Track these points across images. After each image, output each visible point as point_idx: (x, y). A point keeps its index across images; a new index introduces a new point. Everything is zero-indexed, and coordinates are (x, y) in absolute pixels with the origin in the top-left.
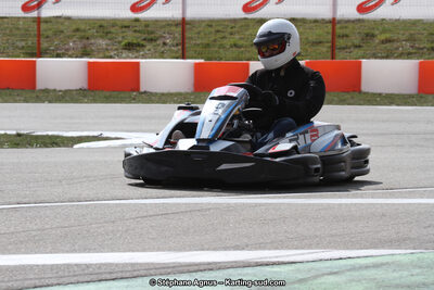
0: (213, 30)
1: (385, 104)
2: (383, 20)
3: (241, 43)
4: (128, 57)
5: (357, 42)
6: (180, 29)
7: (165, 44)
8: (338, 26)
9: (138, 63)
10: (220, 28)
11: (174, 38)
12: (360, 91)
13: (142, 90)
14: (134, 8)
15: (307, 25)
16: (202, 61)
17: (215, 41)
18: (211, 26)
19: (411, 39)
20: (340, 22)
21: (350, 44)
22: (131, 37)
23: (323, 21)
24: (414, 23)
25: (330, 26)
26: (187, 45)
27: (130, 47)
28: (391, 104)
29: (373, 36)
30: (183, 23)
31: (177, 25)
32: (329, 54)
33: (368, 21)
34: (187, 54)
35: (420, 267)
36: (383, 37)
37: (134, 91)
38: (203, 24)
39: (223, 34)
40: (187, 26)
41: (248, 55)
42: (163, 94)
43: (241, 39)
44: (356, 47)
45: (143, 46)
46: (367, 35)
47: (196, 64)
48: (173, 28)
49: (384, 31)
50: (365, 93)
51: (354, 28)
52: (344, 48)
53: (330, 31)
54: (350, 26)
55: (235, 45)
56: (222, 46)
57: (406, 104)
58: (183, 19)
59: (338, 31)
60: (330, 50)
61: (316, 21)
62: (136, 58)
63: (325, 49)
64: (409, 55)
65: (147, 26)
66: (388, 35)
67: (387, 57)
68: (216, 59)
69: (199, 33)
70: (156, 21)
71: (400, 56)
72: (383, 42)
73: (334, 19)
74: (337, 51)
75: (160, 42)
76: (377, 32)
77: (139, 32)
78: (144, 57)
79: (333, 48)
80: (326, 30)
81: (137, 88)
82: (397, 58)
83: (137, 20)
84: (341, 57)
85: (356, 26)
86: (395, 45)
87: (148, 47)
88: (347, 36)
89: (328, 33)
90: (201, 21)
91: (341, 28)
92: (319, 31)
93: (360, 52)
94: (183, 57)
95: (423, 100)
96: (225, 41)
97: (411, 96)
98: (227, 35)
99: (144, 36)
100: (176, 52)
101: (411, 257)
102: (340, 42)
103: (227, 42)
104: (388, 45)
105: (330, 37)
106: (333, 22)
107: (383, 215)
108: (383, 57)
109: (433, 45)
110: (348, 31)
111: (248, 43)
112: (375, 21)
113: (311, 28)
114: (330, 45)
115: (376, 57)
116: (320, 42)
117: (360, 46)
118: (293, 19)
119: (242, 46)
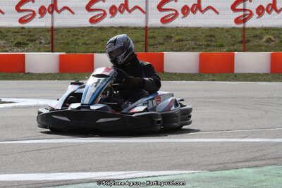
0: (70, 34)
1: (178, 80)
2: (177, 27)
3: (89, 42)
4: (18, 51)
5: (161, 41)
6: (50, 34)
7: (41, 43)
8: (149, 32)
9: (24, 55)
10: (75, 33)
11: (47, 39)
12: (163, 72)
13: (27, 71)
14: (21, 21)
15: (130, 31)
16: (64, 53)
17: (72, 41)
18: (70, 32)
19: (195, 39)
20: (150, 29)
21: (156, 42)
22: (19, 39)
23: (140, 28)
24: (197, 29)
25: (144, 31)
26: (55, 44)
27: (19, 45)
28: (182, 80)
29: (171, 37)
30: (52, 30)
31: (48, 31)
32: (144, 49)
33: (168, 28)
34: (55, 49)
35: (198, 181)
36: (177, 38)
37: (22, 72)
38: (65, 30)
39: (77, 37)
40: (55, 32)
41: (93, 50)
42: (40, 74)
43: (89, 40)
44: (160, 44)
45: (27, 44)
46: (167, 37)
47: (60, 56)
48: (46, 33)
49: (178, 34)
50: (166, 73)
51: (159, 33)
52: (153, 45)
53: (144, 34)
54: (157, 31)
55: (85, 44)
56: (76, 44)
57: (191, 80)
58: (52, 27)
59: (149, 34)
60: (144, 46)
61: (135, 28)
62: (23, 52)
63: (141, 45)
64: (193, 49)
65: (29, 32)
66: (180, 37)
67: (180, 51)
68: (73, 52)
69: (62, 36)
70: (35, 29)
71: (188, 50)
72: (177, 41)
73: (146, 27)
74: (148, 47)
75: (38, 42)
76: (173, 35)
77: (25, 35)
78: (27, 51)
79: (146, 45)
80: (142, 34)
81: (23, 71)
82: (185, 51)
83: (23, 28)
84: (151, 50)
85: (161, 31)
86: (185, 43)
87: (30, 45)
88: (155, 37)
89: (143, 36)
90: (63, 29)
91: (151, 33)
92: (138, 35)
93: (163, 47)
94: (52, 52)
95: (202, 77)
96: (78, 41)
97: (195, 75)
98: (80, 37)
99: (27, 38)
100: (48, 48)
101: (193, 175)
102: (151, 41)
103: (80, 42)
104: (180, 43)
105: (144, 38)
106: (146, 28)
107: (176, 149)
108: (177, 51)
109: (208, 43)
110: (155, 35)
111: (93, 42)
112: (172, 28)
113: (132, 33)
114: (144, 43)
115: (173, 51)
116: (138, 41)
117: (163, 44)
118: (121, 27)
119: (89, 44)
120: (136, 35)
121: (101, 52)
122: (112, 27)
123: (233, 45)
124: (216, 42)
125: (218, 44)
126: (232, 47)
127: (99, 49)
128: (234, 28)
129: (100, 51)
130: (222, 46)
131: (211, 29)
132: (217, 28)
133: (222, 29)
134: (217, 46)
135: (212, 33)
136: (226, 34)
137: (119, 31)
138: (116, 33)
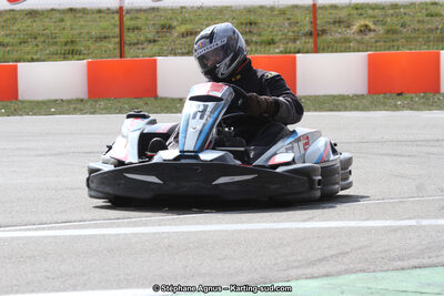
2: (182, 8)
3: (7, 40)
5: (150, 36)
8: (126, 17)
12: (156, 96)
15: (89, 17)
20: (129, 11)
21: (142, 38)
23: (109, 11)
24: (221, 10)
25: (117, 16)
29: (170, 27)
32: (118, 51)
33: (164, 10)
36: (183, 29)
41: (16, 55)
43: (7, 35)
44: (150, 41)
46: (163, 27)
49: (184, 22)
50: (162, 99)
51: (147, 19)
52: (134, 44)
53: (118, 23)
54: (143, 16)
59: (127, 23)
60: (117, 46)
61: (100, 11)
63: (112, 45)
66: (189, 27)
72: (184, 35)
73: (121, 8)
74: (126, 47)
76: (175, 23)
79: (122, 44)
80: (113, 21)
84: (131, 53)
85: (150, 16)
88: (138, 29)
89: (115, 25)
91: (131, 19)
92: (104, 24)
93: (156, 48)
102: (130, 37)
104: (189, 38)
105: (117, 30)
106: (120, 10)
108: (183, 54)
110: (139, 23)
111: (16, 40)
112: (172, 10)
113: (94, 20)
114: (117, 40)
115: (175, 54)
116: (105, 38)
117: (155, 41)
118: (71, 10)
119: (7, 45)
120: (101, 24)
121: (33, 60)
122: (52, 10)
123: (295, 40)
124: (260, 35)
125: (264, 38)
126: (290, 45)
127: (28, 53)
128: (296, 6)
129: (29, 57)
130: (271, 42)
131: (250, 10)
132: (261, 7)
133: (272, 9)
134: (262, 43)
135: (252, 18)
136: (279, 20)
137: (68, 17)
138: (62, 20)
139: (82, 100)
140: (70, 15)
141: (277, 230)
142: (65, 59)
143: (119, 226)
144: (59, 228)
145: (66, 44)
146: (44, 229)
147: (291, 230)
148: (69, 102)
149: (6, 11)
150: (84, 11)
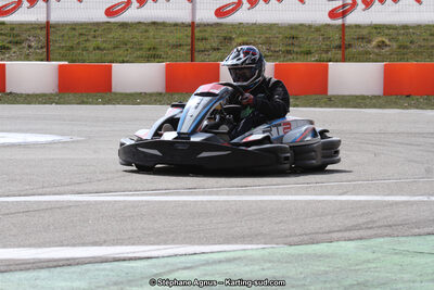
0: (76, 33)
2: (241, 24)
3: (103, 45)
5: (215, 45)
6: (44, 32)
7: (30, 47)
8: (197, 30)
9: (4, 65)
10: (83, 31)
11: (39, 41)
13: (8, 91)
15: (168, 29)
16: (66, 63)
17: (78, 43)
18: (75, 29)
19: (267, 42)
20: (199, 25)
21: (208, 47)
23: (184, 25)
24: (271, 27)
25: (189, 29)
26: (51, 48)
29: (231, 39)
30: (48, 26)
31: (42, 28)
32: (189, 57)
33: (226, 25)
34: (51, 57)
36: (240, 40)
38: (68, 27)
39: (86, 38)
40: (52, 30)
41: (110, 57)
42: (29, 96)
43: (104, 42)
44: (214, 49)
45: (8, 48)
46: (225, 38)
47: (61, 66)
48: (38, 32)
49: (241, 35)
51: (212, 32)
52: (203, 51)
53: (190, 34)
54: (209, 29)
55: (98, 48)
56: (85, 49)
58: (48, 22)
59: (197, 35)
60: (189, 52)
61: (176, 25)
62: (2, 60)
63: (184, 51)
65: (12, 29)
66: (245, 39)
68: (79, 62)
69: (63, 36)
70: (21, 25)
73: (193, 23)
74: (196, 54)
75: (25, 45)
76: (234, 36)
77: (5, 35)
78: (10, 59)
79: (192, 50)
80: (186, 33)
81: (3, 89)
83: (3, 23)
84: (199, 58)
85: (215, 30)
87: (14, 50)
88: (206, 39)
89: (187, 36)
90: (65, 25)
91: (200, 32)
92: (179, 35)
93: (219, 55)
94: (47, 60)
96: (88, 44)
98: (90, 38)
99: (10, 39)
100: (41, 54)
102: (199, 45)
103: (91, 45)
105: (189, 40)
106: (192, 25)
109: (289, 48)
110: (207, 35)
111: (111, 46)
112: (232, 25)
113: (172, 32)
114: (189, 47)
116: (180, 45)
117: (218, 49)
118: (154, 23)
119: (104, 49)
121: (123, 62)
122: (139, 23)
123: (327, 52)
124: (300, 47)
125: (303, 49)
126: (324, 55)
127: (120, 56)
128: (329, 25)
129: (121, 59)
130: (309, 53)
131: (292, 27)
132: (301, 25)
133: (310, 26)
134: (302, 52)
135: (294, 33)
136: (315, 35)
137: (151, 29)
138: (146, 31)
139: (161, 94)
140: (153, 27)
141: (320, 201)
142: (148, 61)
143: (196, 194)
144: (151, 195)
145: (150, 49)
146: (138, 195)
147: (330, 201)
148: (151, 95)
149: (103, 23)
150: (164, 24)
